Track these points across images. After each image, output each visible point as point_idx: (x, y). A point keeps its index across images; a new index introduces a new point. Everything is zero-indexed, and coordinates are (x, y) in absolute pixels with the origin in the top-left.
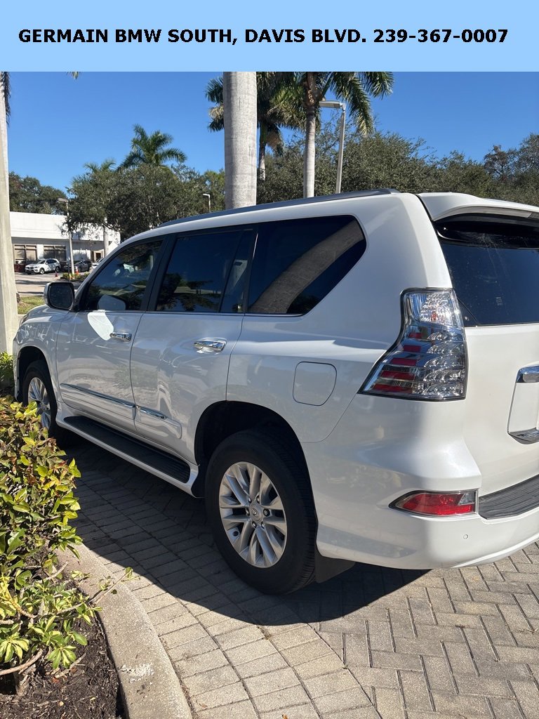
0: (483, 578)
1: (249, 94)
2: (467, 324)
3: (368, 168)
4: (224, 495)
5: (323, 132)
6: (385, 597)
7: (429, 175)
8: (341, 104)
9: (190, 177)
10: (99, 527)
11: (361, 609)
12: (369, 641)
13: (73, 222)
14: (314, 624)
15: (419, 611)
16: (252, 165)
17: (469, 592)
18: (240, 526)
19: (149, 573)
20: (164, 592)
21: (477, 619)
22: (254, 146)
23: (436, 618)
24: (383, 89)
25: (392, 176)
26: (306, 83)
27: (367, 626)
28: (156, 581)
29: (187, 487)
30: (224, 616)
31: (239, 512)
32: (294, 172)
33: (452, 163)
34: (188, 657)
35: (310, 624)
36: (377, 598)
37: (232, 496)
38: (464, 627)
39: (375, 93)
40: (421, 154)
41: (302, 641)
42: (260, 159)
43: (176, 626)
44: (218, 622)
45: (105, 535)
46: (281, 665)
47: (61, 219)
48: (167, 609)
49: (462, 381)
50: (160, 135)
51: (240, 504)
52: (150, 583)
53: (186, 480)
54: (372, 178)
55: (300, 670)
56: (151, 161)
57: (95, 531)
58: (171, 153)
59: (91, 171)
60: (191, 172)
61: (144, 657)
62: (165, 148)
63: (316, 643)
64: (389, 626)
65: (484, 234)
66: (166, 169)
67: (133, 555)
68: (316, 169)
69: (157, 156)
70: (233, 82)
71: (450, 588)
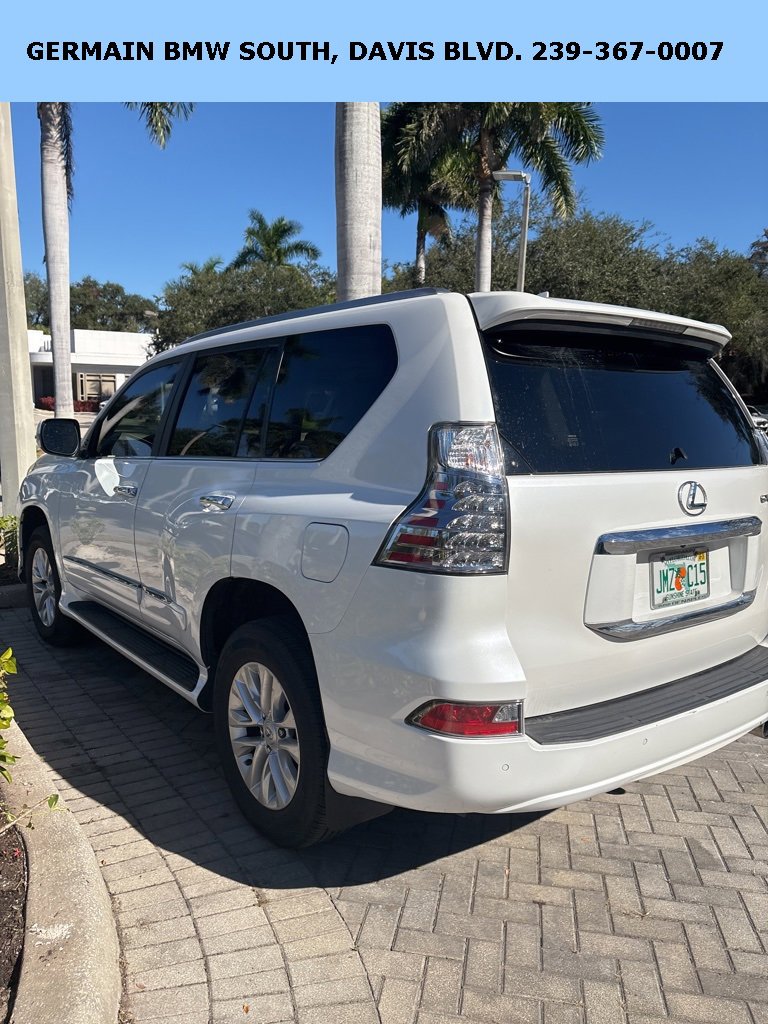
0: (597, 838)
1: (369, 164)
2: (511, 471)
3: (569, 264)
4: (235, 708)
5: (506, 214)
6: (445, 859)
7: (659, 273)
8: (524, 175)
9: (324, 281)
10: (86, 750)
11: (406, 873)
12: (401, 916)
13: (162, 343)
14: (333, 889)
15: (488, 880)
16: (374, 261)
17: (570, 857)
18: (252, 751)
19: (131, 812)
20: (142, 838)
21: (566, 893)
22: (377, 234)
23: (508, 890)
24: (589, 152)
25: (603, 274)
26: (479, 147)
27: (407, 895)
28: (137, 824)
29: (193, 696)
30: (211, 873)
31: (254, 733)
32: (464, 270)
33: (700, 256)
34: (143, 924)
35: (327, 889)
36: (434, 860)
37: (244, 711)
38: (544, 904)
39: (577, 159)
40: (646, 242)
41: (307, 911)
42: (418, 253)
43: (143, 883)
44: (201, 879)
45: (89, 760)
46: (266, 940)
47: (146, 338)
48: (138, 861)
49: (505, 550)
50: (284, 222)
51: (251, 721)
52: (128, 825)
53: (191, 688)
54: (575, 278)
55: (290, 949)
56: (271, 259)
57: (78, 755)
58: (299, 248)
59: (189, 274)
60: (325, 273)
61: (66, 916)
62: (292, 240)
63: (325, 914)
64: (438, 897)
65: (563, 349)
66: (292, 269)
67: (117, 788)
68: (493, 267)
69: (279, 251)
70: (347, 148)
71: (545, 850)
